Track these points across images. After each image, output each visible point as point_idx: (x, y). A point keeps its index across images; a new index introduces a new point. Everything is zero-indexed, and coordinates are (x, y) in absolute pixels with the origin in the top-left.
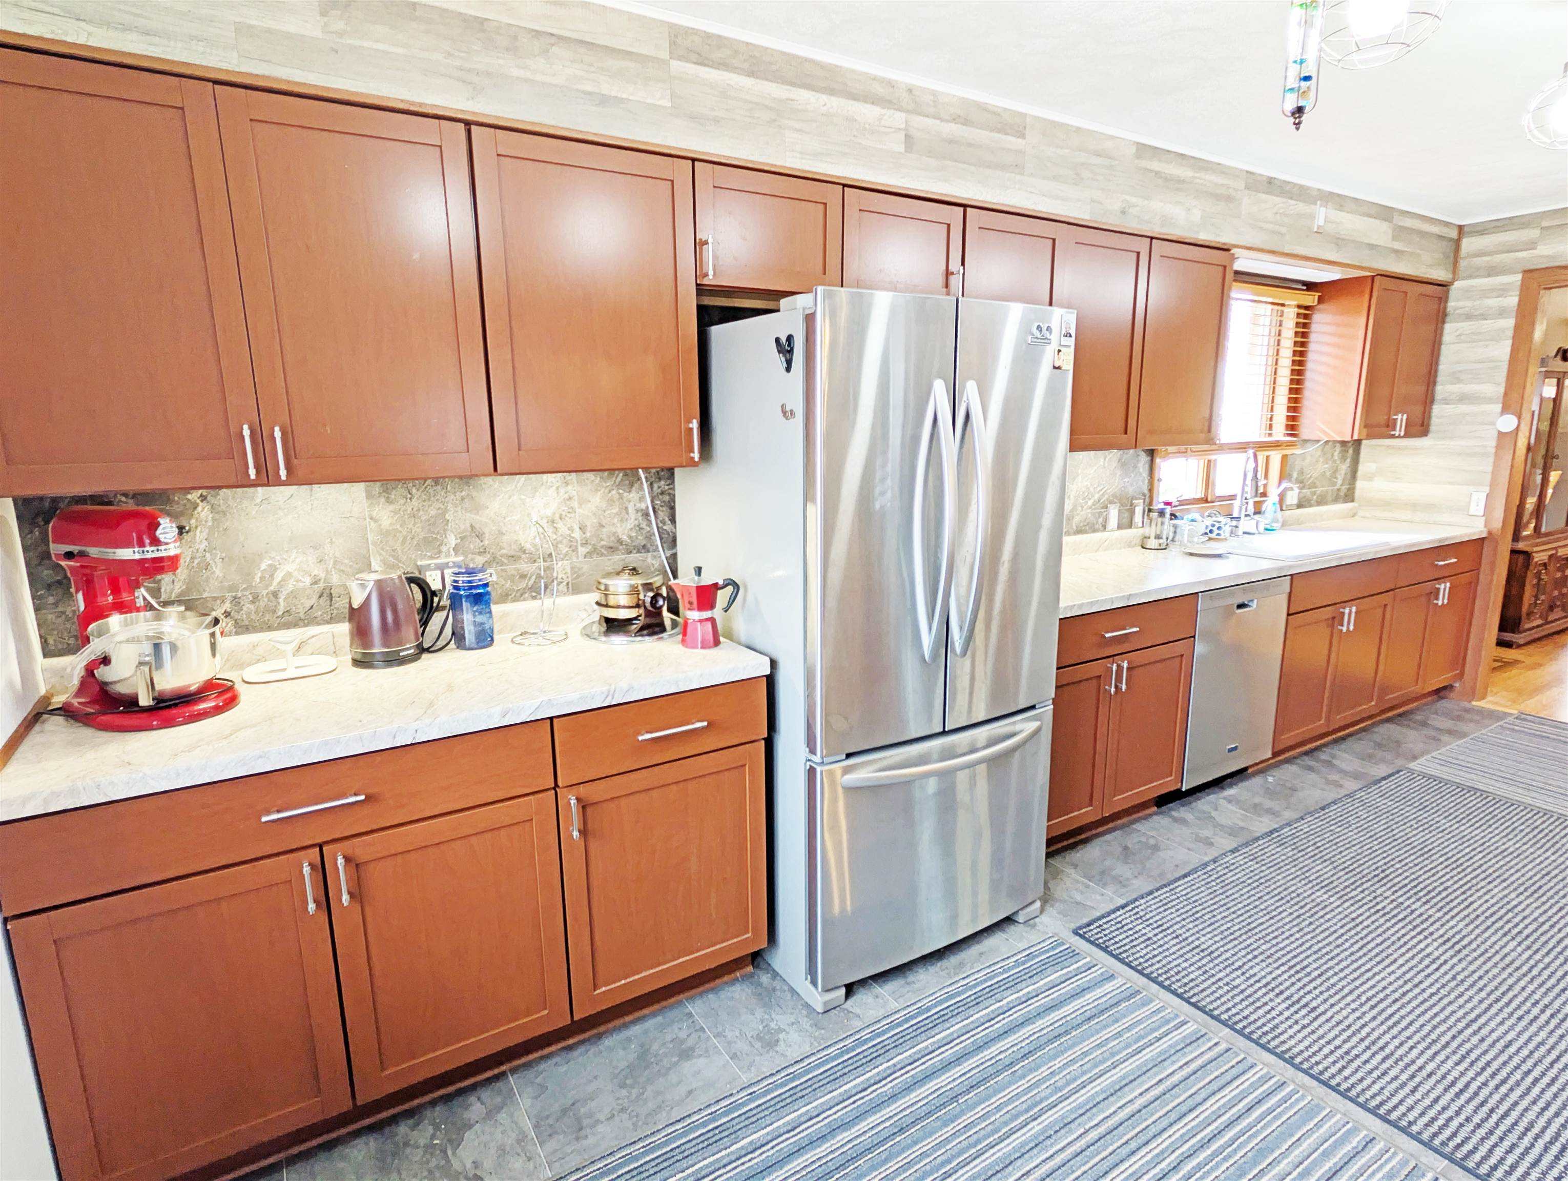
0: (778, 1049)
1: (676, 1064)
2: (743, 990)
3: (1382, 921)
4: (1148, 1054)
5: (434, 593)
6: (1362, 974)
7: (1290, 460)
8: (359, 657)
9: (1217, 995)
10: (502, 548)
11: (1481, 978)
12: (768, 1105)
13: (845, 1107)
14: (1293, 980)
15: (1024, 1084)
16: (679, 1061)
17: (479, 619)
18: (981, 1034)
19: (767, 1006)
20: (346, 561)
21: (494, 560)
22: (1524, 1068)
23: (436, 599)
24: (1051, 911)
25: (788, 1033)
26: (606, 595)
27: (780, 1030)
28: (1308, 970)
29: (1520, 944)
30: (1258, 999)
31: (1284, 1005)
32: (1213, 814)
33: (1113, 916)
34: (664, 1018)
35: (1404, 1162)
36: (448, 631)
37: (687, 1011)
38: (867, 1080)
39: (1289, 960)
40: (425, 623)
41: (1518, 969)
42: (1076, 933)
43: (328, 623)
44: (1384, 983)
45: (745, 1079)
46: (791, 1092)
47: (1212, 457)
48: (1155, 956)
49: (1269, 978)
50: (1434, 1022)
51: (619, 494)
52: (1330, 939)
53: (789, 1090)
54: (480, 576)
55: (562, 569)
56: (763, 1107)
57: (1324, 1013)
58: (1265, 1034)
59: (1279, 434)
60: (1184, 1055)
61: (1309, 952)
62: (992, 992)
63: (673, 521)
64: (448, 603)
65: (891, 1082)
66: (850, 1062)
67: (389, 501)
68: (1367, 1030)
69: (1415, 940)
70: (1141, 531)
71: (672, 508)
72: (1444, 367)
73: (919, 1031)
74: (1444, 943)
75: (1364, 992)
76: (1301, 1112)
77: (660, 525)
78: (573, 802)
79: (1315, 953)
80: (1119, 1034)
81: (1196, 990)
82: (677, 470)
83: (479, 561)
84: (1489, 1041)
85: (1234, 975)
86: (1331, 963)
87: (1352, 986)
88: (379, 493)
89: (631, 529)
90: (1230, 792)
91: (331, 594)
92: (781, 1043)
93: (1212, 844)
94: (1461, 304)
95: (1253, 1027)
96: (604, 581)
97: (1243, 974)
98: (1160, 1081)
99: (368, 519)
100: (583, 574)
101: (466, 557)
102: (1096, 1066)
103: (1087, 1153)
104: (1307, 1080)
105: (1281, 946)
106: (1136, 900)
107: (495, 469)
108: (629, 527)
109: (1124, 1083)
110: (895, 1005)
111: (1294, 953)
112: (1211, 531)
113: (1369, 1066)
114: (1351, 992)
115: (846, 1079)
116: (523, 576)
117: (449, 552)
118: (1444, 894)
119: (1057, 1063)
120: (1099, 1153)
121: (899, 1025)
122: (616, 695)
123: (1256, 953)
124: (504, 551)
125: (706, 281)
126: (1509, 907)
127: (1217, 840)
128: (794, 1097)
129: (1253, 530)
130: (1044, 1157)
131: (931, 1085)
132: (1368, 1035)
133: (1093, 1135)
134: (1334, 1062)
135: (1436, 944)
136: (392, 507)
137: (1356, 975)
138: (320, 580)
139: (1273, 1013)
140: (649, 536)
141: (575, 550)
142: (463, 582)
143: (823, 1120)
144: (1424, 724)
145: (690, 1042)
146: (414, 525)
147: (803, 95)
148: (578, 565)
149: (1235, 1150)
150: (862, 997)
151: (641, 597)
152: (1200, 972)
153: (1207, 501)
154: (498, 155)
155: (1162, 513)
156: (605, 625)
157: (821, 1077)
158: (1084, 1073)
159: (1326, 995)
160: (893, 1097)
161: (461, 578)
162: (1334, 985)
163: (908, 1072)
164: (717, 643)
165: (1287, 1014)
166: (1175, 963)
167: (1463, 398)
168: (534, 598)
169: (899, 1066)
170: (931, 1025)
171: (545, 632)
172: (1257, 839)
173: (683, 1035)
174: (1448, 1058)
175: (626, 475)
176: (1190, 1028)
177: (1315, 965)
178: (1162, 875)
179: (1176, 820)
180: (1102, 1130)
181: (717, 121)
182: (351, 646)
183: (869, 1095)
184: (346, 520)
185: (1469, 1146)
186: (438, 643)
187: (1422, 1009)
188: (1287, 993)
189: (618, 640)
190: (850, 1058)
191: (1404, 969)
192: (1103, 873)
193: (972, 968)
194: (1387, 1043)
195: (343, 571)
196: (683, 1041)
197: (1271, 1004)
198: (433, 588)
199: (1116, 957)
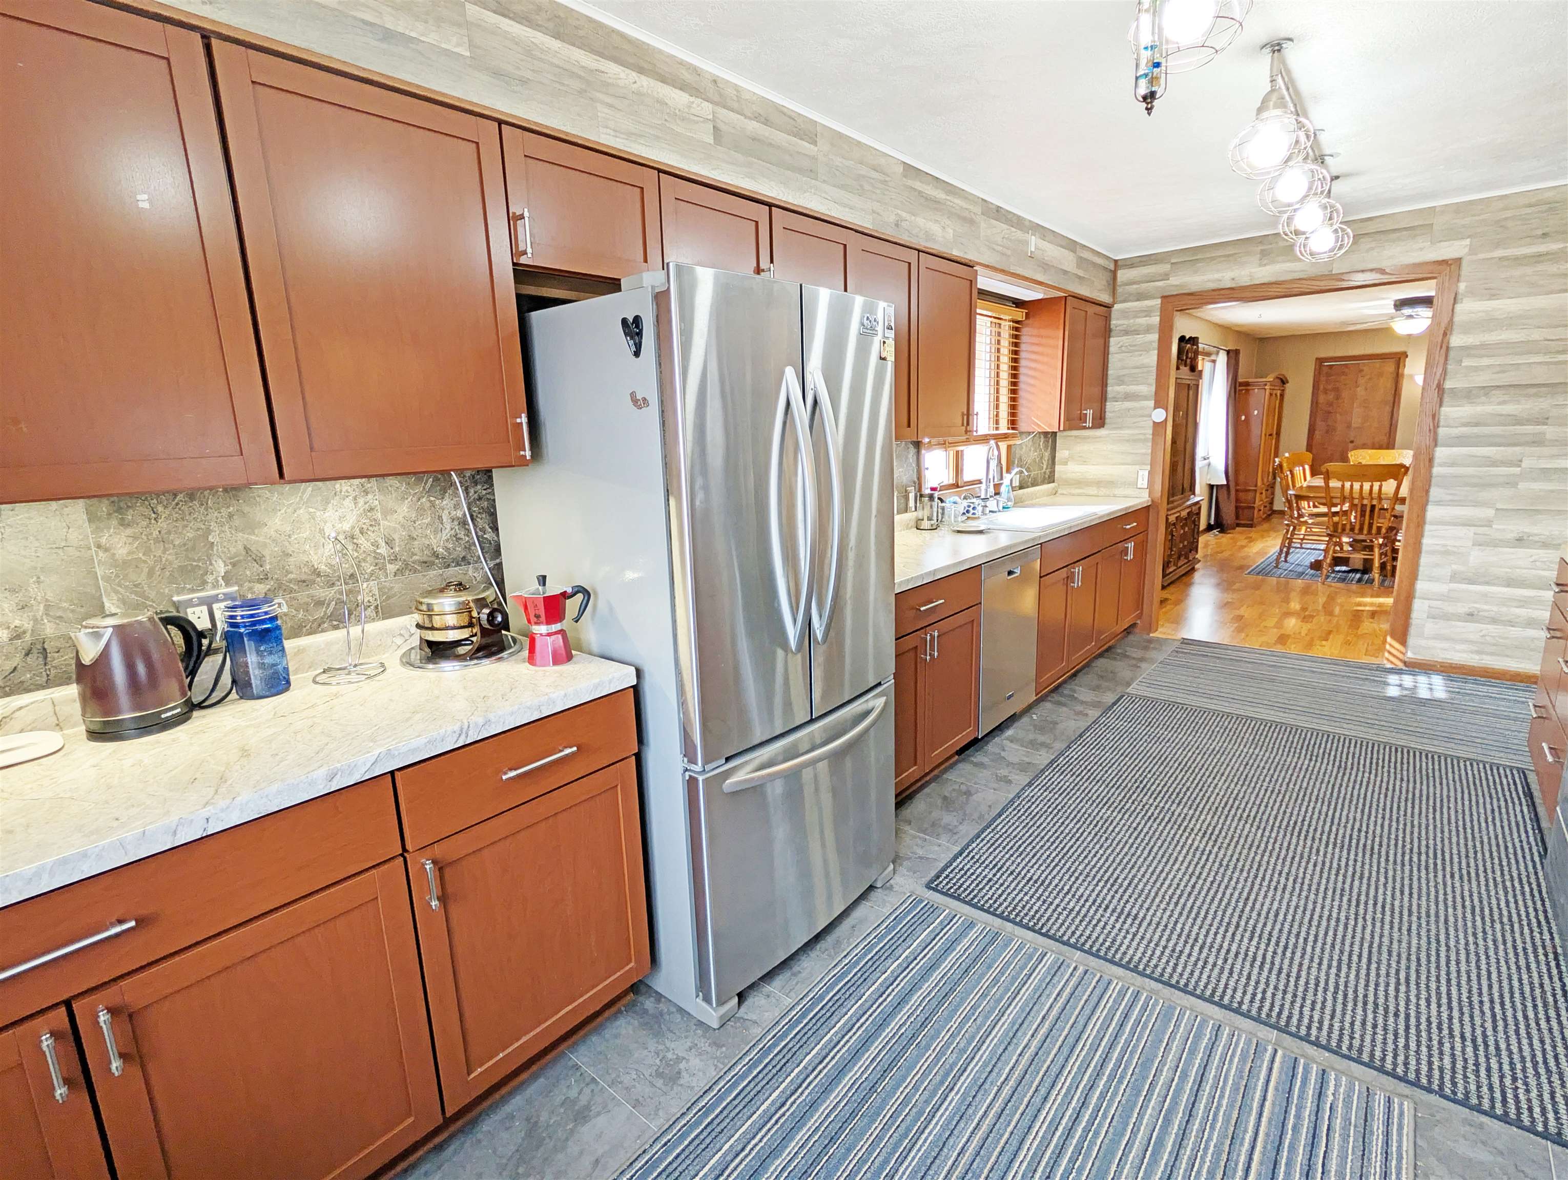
0: (682, 1081)
1: (572, 1131)
2: (629, 1023)
3: (1155, 825)
4: (1026, 993)
5: (201, 635)
6: (1159, 876)
7: (1013, 449)
8: (96, 728)
9: (1060, 921)
10: (288, 572)
11: (1238, 860)
12: (687, 1152)
13: (769, 1130)
14: (1112, 893)
15: (931, 1054)
16: (575, 1126)
17: (269, 660)
18: (877, 1012)
19: (658, 1034)
20: (65, 605)
21: (280, 587)
22: (1294, 931)
23: (205, 642)
24: (902, 870)
25: (688, 1061)
26: (430, 616)
27: (679, 1059)
28: (1119, 881)
29: (1252, 825)
30: (1093, 917)
31: (1113, 918)
32: (1003, 754)
33: (955, 864)
34: (547, 1079)
35: (1248, 1042)
36: (226, 678)
37: (570, 1063)
38: (782, 1092)
39: (1103, 876)
40: (192, 673)
41: (1258, 847)
42: (928, 887)
43: (43, 687)
44: (1176, 881)
45: (655, 1127)
46: (709, 1130)
47: (960, 448)
48: (1000, 896)
49: (1094, 895)
50: (1222, 907)
51: (430, 501)
52: (1126, 849)
53: (705, 1128)
54: (265, 608)
55: (367, 591)
56: (683, 1156)
57: (1144, 918)
58: (1109, 949)
59: (1004, 428)
60: (1054, 986)
61: (1114, 865)
62: (876, 964)
63: (495, 529)
64: (224, 643)
65: (806, 1088)
66: (761, 1076)
67: (123, 524)
68: (1179, 926)
69: (1184, 838)
70: (915, 514)
71: (493, 515)
72: (1112, 372)
73: (819, 1024)
74: (1203, 836)
75: (1166, 892)
76: (1161, 1016)
77: (480, 533)
78: (429, 866)
79: (1119, 864)
80: (996, 980)
81: (1043, 921)
82: (495, 473)
83: (260, 589)
84: (1264, 913)
85: (1067, 900)
86: (1134, 871)
87: (1155, 889)
88: (109, 514)
89: (447, 540)
90: (1009, 732)
91: (45, 649)
92: (684, 1074)
93: (1010, 782)
94: (1119, 322)
95: (1097, 945)
96: (426, 600)
97: (1073, 896)
98: (1044, 1018)
99: (94, 549)
100: (395, 595)
101: (241, 586)
102: (987, 1018)
103: (1007, 1112)
104: (1153, 984)
105: (1093, 863)
106: (968, 845)
107: (281, 475)
108: (444, 538)
109: (1015, 1028)
110: (788, 1002)
111: (1104, 868)
112: (968, 511)
113: (1193, 959)
114: (1157, 894)
115: (761, 1097)
116: (320, 603)
117: (217, 581)
118: (1188, 794)
119: (954, 1024)
120: (1017, 1109)
121: (798, 1021)
122: (470, 733)
123: (1076, 874)
124: (291, 576)
125: (523, 260)
126: (1233, 796)
127: (1013, 777)
128: (714, 1134)
129: (995, 509)
130: (971, 1129)
131: (847, 1080)
132: (1182, 929)
133: (1007, 1091)
134: (1168, 962)
135: (1198, 838)
136: (129, 531)
137: (1154, 877)
138: (24, 632)
139: (1108, 928)
140: (469, 547)
141: (383, 568)
142: (242, 617)
143: (750, 1152)
144: (1125, 656)
145: (584, 1099)
146: (164, 552)
147: (613, 69)
148: (387, 584)
149: (1124, 1069)
150: (755, 1000)
151: (475, 614)
152: (1040, 902)
153: (958, 486)
154: (253, 82)
155: (931, 497)
156: (428, 650)
157: (735, 1102)
158: (979, 1029)
159: (1140, 901)
160: (813, 1105)
161: (239, 612)
162: (1142, 891)
163: (820, 1072)
164: (569, 657)
165: (1118, 926)
166: (1018, 898)
167: (1128, 397)
168: (336, 628)
169: (810, 1068)
170: (828, 1014)
171: (355, 666)
172: (1043, 771)
173: (573, 1093)
174: (1242, 936)
175: (436, 480)
176: (1050, 959)
177: (1123, 876)
178: (981, 817)
179: (976, 765)
180: (1012, 1083)
181: (524, 82)
182: (83, 715)
183: (790, 1109)
184: (60, 551)
185: (1285, 1013)
186: (214, 695)
187: (1209, 897)
188: (1112, 907)
189: (449, 669)
190: (759, 1072)
191: (1185, 864)
192: (933, 825)
193: (849, 944)
194: (1198, 934)
195: (60, 617)
196: (574, 1101)
197: (1104, 919)
198: (200, 627)
199: (968, 903)
